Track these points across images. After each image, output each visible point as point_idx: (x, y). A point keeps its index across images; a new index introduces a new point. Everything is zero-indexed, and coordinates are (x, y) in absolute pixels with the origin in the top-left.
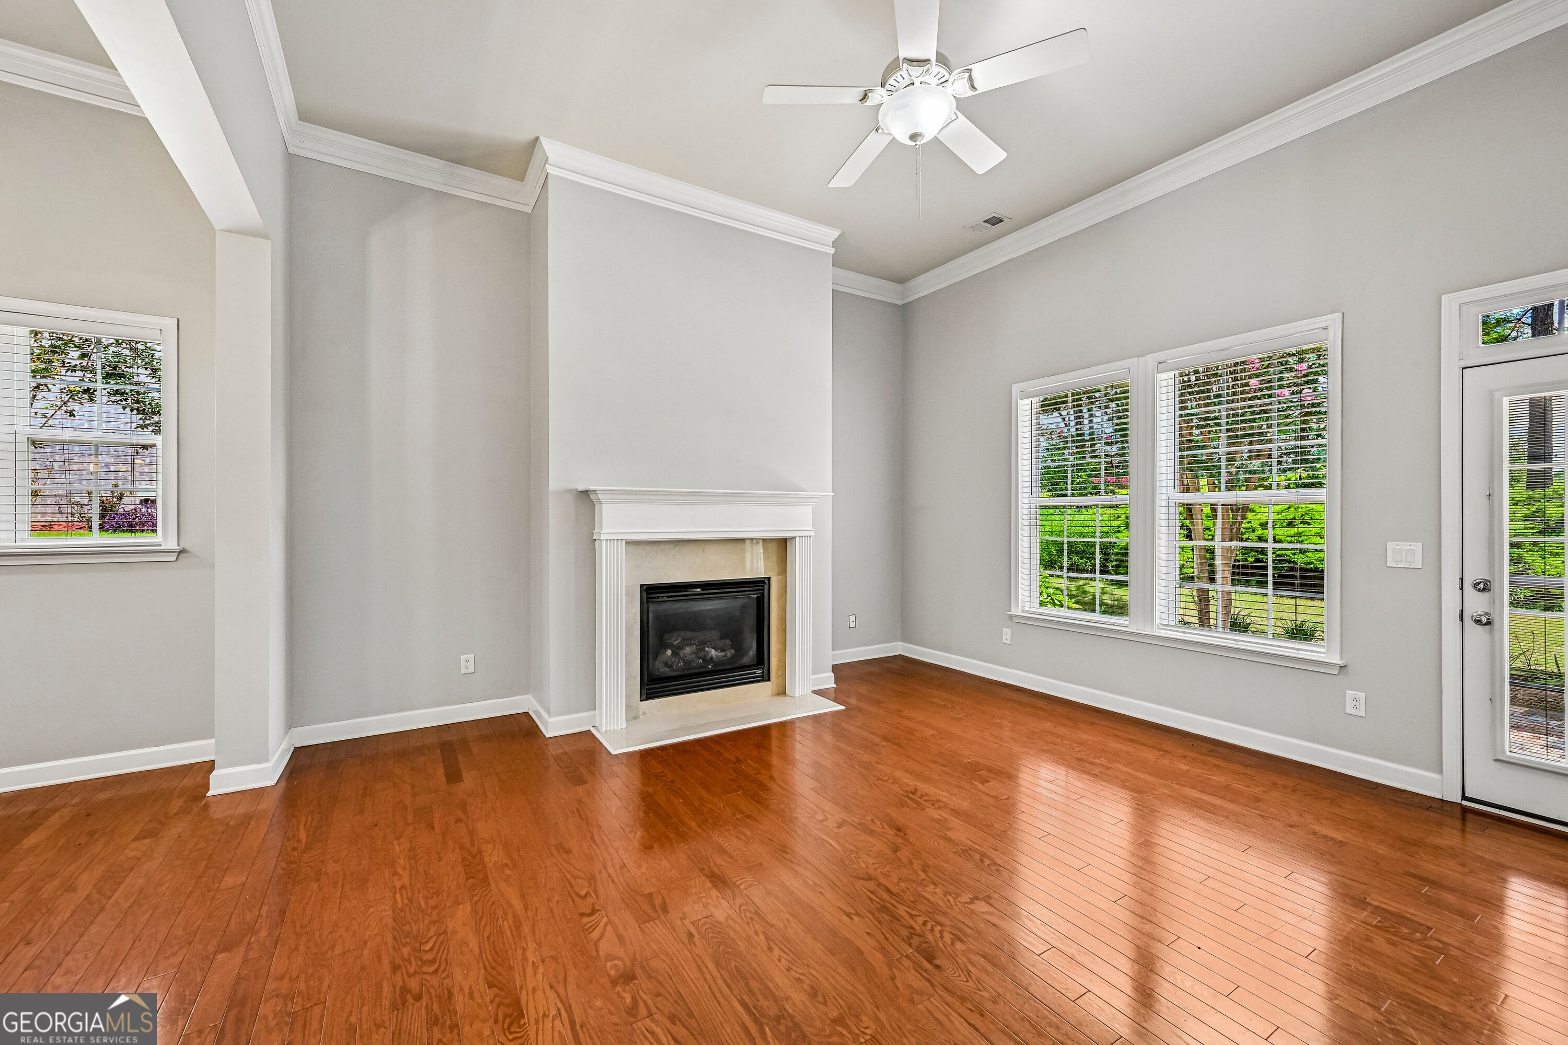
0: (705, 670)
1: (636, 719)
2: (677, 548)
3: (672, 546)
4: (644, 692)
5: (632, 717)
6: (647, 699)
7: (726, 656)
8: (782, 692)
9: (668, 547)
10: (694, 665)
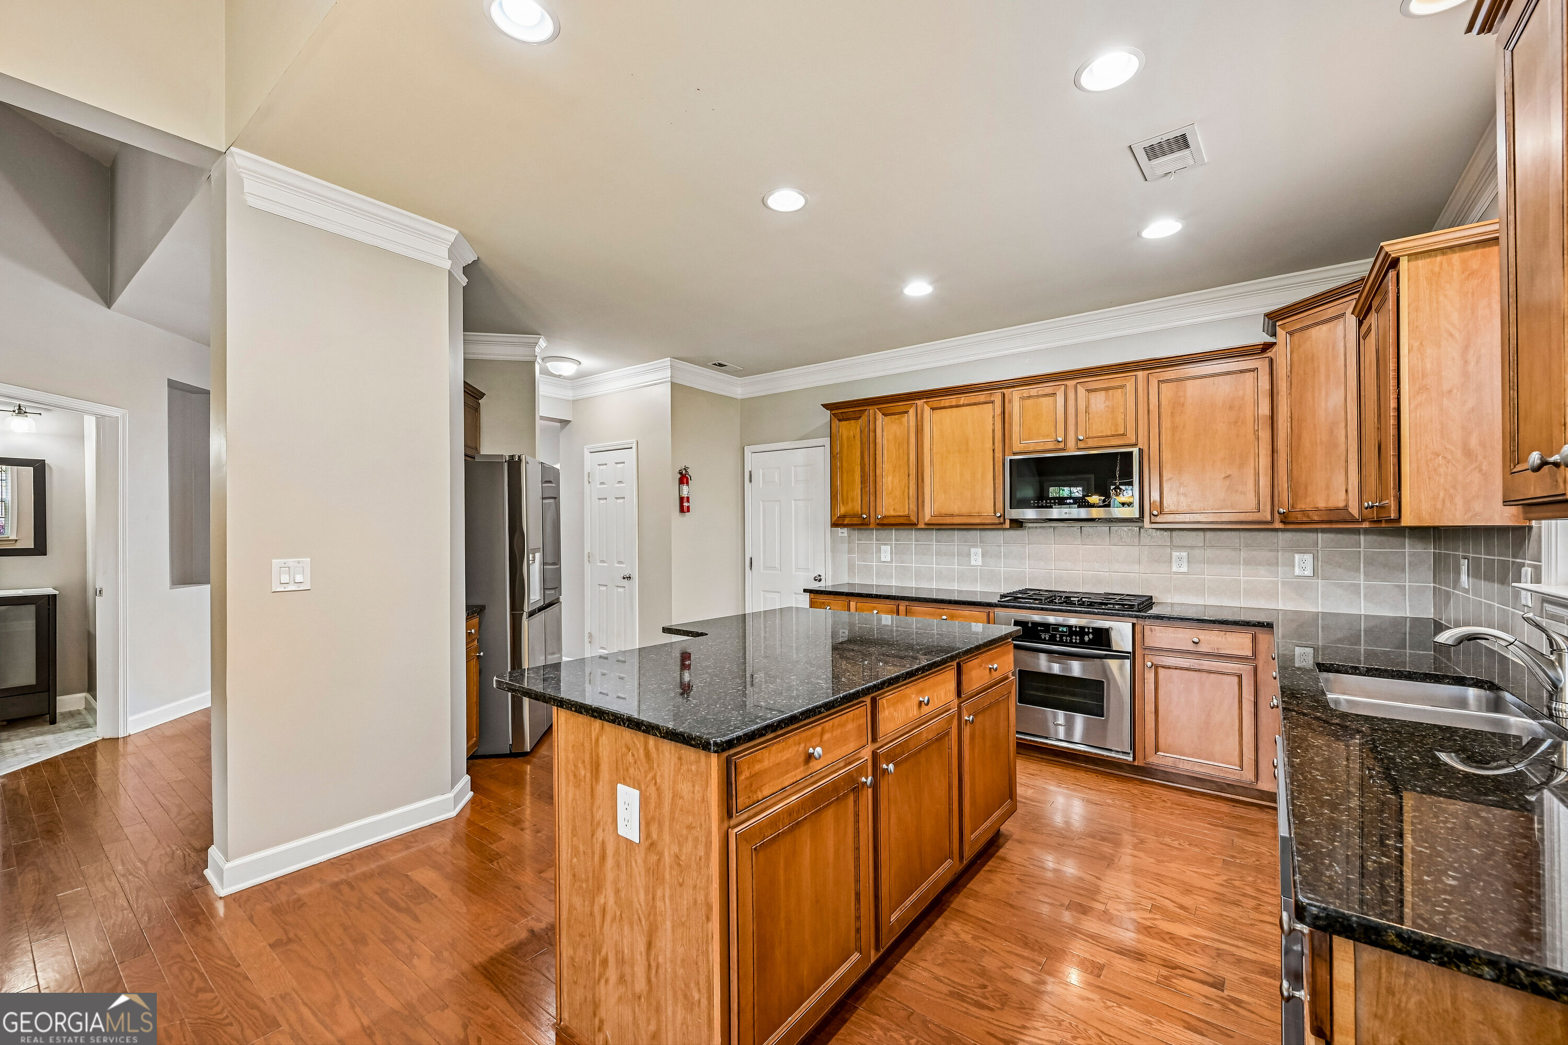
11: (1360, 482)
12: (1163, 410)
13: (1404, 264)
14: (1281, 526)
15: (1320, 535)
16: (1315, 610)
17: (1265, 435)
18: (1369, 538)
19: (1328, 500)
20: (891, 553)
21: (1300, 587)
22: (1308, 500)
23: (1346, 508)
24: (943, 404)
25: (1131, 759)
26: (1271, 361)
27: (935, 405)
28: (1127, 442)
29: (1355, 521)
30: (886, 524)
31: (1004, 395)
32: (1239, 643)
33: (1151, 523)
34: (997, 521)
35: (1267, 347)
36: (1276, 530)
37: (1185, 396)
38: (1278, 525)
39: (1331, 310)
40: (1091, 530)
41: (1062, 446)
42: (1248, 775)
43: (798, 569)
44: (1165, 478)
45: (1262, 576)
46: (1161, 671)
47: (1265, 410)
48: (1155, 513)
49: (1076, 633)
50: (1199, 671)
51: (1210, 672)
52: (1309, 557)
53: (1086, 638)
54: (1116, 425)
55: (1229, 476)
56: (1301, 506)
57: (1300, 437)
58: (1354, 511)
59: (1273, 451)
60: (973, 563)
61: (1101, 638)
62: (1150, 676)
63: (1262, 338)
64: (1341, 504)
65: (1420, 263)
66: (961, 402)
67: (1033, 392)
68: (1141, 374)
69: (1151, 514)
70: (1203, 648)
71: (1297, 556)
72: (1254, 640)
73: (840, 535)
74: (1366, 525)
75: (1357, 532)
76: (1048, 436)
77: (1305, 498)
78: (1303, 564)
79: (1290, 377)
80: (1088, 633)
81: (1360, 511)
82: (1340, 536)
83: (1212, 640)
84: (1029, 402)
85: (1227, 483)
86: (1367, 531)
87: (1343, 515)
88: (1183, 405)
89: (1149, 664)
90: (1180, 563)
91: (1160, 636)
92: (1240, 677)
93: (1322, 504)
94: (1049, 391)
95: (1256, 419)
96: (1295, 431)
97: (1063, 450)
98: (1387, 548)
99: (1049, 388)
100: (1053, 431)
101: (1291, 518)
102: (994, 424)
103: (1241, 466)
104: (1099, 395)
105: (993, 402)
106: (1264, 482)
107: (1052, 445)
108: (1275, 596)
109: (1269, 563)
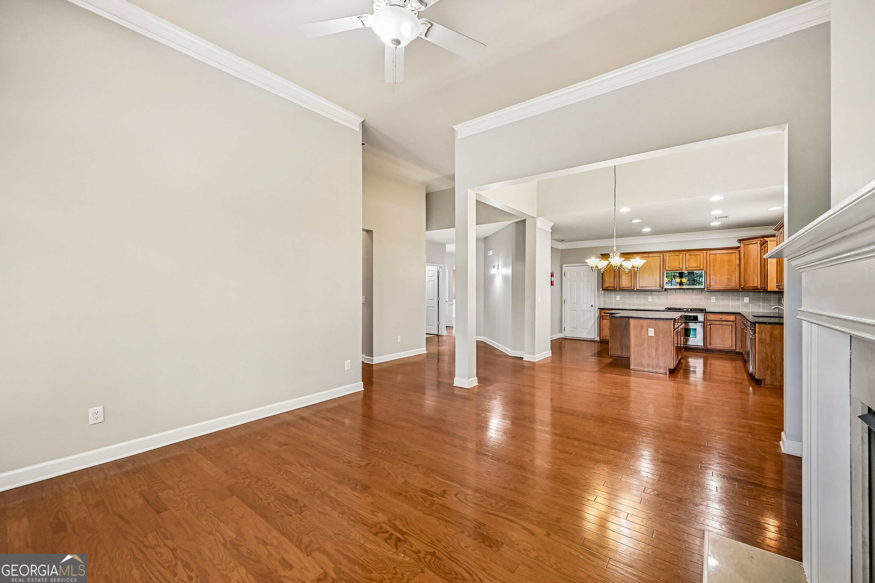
11: (761, 281)
12: (711, 261)
13: (769, 242)
14: (742, 290)
15: (761, 293)
16: (748, 311)
17: (738, 268)
18: (763, 293)
19: (753, 284)
20: (620, 298)
21: (745, 305)
22: (749, 284)
23: (757, 287)
24: (643, 256)
25: (703, 347)
26: (739, 251)
28: (701, 269)
29: (760, 289)
30: (623, 290)
31: (663, 254)
32: (732, 318)
33: (707, 289)
34: (661, 289)
35: (738, 247)
36: (740, 291)
37: (717, 258)
39: (754, 241)
40: (687, 291)
42: (734, 348)
43: (584, 303)
44: (711, 278)
45: (736, 303)
46: (712, 325)
47: (738, 262)
48: (708, 287)
49: (688, 317)
50: (722, 325)
51: (724, 325)
52: (748, 298)
53: (691, 318)
54: (698, 264)
55: (728, 278)
56: (747, 286)
57: (746, 270)
59: (740, 272)
60: (649, 300)
61: (695, 319)
62: (708, 327)
63: (738, 245)
64: (756, 286)
65: (772, 242)
66: (649, 256)
67: (673, 255)
68: (705, 252)
69: (707, 287)
70: (723, 319)
71: (745, 298)
72: (735, 317)
73: (601, 292)
74: (762, 290)
75: (760, 292)
76: (677, 266)
77: (748, 284)
78: (746, 300)
79: (744, 255)
80: (692, 317)
81: (761, 288)
82: (756, 293)
83: (725, 317)
84: (671, 257)
85: (728, 280)
86: (762, 292)
87: (757, 288)
88: (716, 260)
89: (709, 324)
90: (713, 300)
91: (711, 317)
92: (732, 325)
93: (752, 285)
94: (677, 254)
95: (735, 265)
96: (745, 268)
97: (682, 270)
98: (767, 296)
99: (677, 253)
100: (679, 265)
101: (744, 289)
102: (660, 262)
103: (732, 276)
104: (692, 256)
105: (660, 256)
106: (737, 280)
107: (678, 269)
108: (739, 308)
109: (738, 300)
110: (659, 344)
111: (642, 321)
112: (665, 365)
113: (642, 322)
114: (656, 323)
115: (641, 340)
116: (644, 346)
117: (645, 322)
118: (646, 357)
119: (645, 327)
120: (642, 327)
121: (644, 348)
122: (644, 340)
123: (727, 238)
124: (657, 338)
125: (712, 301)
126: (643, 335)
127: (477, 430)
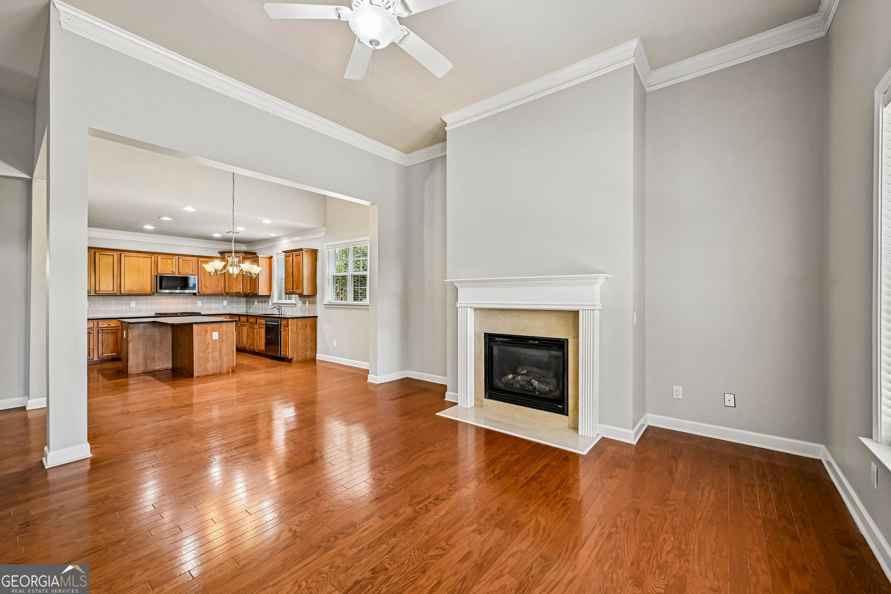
0: (532, 394)
1: (482, 407)
2: (503, 314)
3: (500, 312)
4: (487, 393)
5: (478, 405)
6: (489, 398)
7: (545, 389)
8: (575, 428)
9: (497, 313)
10: (526, 388)
11: (243, 287)
12: (202, 268)
14: (226, 295)
16: (226, 312)
21: (225, 308)
22: (232, 290)
24: (130, 255)
27: (127, 255)
28: (194, 274)
31: (155, 256)
33: (198, 294)
34: (152, 293)
36: (223, 296)
38: (225, 295)
40: (175, 296)
41: (174, 273)
44: (202, 284)
45: (217, 306)
48: (200, 291)
52: (226, 301)
54: (190, 270)
56: (230, 291)
58: (242, 293)
59: (225, 279)
60: (132, 306)
64: (239, 291)
66: (139, 256)
67: (165, 257)
68: (196, 258)
71: (224, 301)
75: (234, 296)
76: (170, 270)
78: (225, 303)
81: (244, 293)
84: (163, 260)
85: (215, 285)
87: (239, 293)
90: (199, 303)
93: (235, 291)
97: (175, 274)
99: (170, 257)
100: (171, 268)
101: (228, 293)
102: (151, 264)
103: (218, 282)
104: (185, 261)
105: (151, 258)
106: (223, 286)
107: (171, 273)
108: (219, 310)
109: (219, 303)
110: (222, 346)
111: (206, 325)
112: (228, 365)
113: (206, 327)
114: (220, 326)
115: (205, 345)
116: (208, 351)
117: (210, 326)
118: (211, 361)
119: (209, 332)
120: (206, 332)
121: (208, 353)
122: (208, 344)
123: (212, 248)
124: (221, 340)
125: (198, 305)
126: (207, 340)
127: (262, 459)
